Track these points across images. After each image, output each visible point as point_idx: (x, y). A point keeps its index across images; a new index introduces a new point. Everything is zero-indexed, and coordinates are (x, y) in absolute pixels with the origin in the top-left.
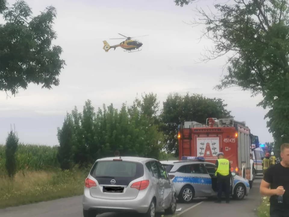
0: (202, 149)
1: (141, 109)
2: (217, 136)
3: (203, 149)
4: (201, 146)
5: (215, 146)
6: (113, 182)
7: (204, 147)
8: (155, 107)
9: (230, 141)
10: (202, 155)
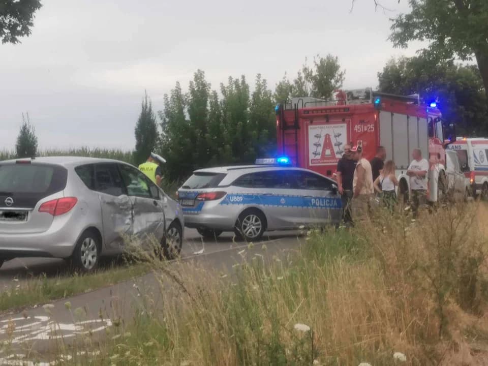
0: (317, 145)
1: (312, 86)
2: (344, 121)
3: (319, 145)
4: (316, 140)
5: (340, 139)
6: (9, 201)
7: (320, 142)
8: (337, 81)
9: (366, 130)
10: (318, 157)
